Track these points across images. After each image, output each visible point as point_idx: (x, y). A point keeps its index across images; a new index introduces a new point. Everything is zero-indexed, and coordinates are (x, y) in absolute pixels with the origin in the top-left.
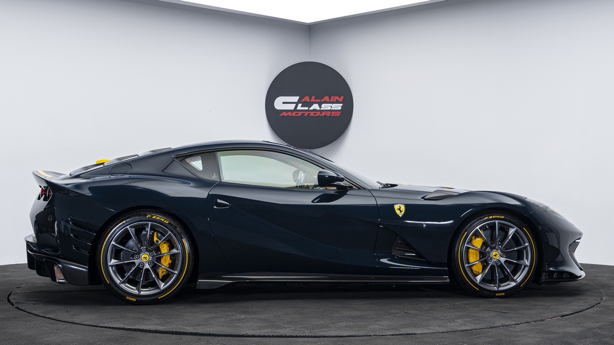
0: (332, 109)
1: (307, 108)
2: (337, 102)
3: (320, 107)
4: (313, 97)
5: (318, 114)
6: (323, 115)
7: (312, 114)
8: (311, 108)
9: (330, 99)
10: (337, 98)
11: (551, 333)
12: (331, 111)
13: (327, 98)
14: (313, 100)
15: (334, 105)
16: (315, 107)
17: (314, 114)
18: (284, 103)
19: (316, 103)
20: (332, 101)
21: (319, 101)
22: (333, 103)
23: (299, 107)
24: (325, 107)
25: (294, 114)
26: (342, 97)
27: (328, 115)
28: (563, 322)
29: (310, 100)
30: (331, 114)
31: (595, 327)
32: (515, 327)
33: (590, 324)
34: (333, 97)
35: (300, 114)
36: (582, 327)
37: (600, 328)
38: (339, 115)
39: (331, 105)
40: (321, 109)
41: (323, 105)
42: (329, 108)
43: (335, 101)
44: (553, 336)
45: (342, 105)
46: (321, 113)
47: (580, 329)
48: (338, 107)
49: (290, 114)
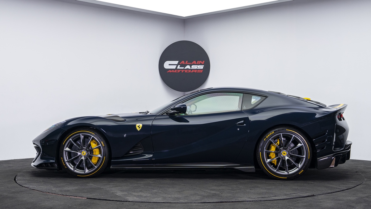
0: (198, 68)
1: (183, 68)
2: (201, 64)
3: (191, 67)
4: (187, 61)
5: (190, 71)
6: (192, 72)
7: (186, 71)
8: (186, 68)
9: (196, 63)
10: (201, 62)
11: (340, 200)
12: (197, 69)
13: (195, 62)
14: (186, 63)
15: (199, 66)
16: (188, 67)
17: (187, 71)
18: (169, 65)
19: (188, 65)
20: (197, 63)
21: (190, 63)
22: (198, 65)
23: (179, 67)
24: (194, 67)
25: (175, 71)
26: (204, 62)
27: (196, 72)
28: (345, 194)
29: (185, 63)
30: (197, 71)
31: (364, 196)
32: (318, 197)
33: (361, 195)
34: (198, 61)
35: (179, 71)
36: (356, 196)
37: (367, 197)
38: (202, 72)
39: (197, 66)
40: (191, 68)
41: (193, 66)
42: (196, 68)
43: (199, 63)
44: (341, 202)
45: (203, 66)
46: (191, 71)
47: (356, 198)
48: (201, 67)
49: (173, 71)
